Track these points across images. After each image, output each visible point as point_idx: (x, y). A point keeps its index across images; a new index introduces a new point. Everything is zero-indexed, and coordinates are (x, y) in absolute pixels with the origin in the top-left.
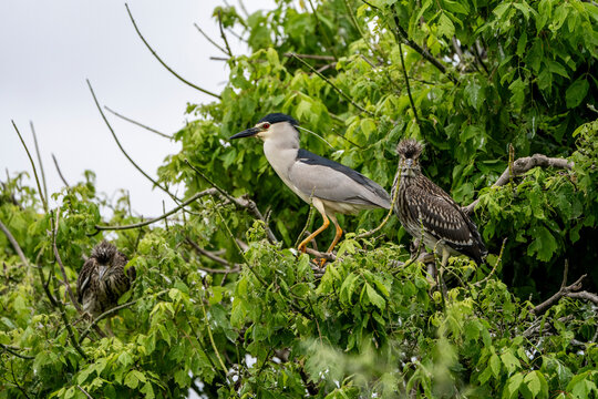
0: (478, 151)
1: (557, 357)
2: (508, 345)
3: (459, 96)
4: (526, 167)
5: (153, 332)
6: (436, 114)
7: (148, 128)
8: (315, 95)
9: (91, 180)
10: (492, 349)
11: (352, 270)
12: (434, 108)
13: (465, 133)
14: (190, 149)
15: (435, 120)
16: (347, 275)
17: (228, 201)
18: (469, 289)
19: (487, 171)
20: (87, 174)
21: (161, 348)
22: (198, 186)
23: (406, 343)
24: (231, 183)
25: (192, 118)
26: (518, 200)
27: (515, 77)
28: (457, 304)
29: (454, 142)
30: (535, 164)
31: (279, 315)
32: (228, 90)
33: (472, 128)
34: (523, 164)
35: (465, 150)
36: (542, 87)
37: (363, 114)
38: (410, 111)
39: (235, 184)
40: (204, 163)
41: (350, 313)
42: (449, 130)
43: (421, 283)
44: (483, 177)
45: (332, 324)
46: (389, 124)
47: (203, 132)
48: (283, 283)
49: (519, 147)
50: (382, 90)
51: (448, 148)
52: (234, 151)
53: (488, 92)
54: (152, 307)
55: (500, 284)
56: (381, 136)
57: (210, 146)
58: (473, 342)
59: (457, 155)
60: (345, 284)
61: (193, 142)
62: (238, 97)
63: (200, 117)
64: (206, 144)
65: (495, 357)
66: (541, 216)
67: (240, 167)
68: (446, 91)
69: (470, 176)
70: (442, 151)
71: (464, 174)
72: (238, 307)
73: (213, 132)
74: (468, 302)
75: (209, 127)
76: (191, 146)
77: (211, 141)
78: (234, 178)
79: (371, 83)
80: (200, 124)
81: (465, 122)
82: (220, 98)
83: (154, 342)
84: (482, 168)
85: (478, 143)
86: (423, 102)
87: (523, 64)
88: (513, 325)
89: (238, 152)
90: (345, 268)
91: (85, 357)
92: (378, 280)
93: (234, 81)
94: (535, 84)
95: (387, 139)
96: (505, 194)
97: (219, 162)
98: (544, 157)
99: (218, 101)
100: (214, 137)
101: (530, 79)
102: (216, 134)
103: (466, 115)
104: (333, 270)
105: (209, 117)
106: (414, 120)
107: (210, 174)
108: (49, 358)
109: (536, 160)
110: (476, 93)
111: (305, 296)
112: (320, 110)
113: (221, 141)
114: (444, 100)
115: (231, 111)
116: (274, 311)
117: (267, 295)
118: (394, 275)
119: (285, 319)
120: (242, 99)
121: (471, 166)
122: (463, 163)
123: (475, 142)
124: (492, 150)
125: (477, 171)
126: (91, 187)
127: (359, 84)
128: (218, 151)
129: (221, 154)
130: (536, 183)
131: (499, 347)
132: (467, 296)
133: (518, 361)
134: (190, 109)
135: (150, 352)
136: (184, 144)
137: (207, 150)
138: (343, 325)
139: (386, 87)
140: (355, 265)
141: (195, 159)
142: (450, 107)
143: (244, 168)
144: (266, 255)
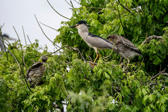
0: (139, 35)
1: (157, 91)
2: (144, 88)
3: (134, 19)
4: (151, 39)
5: (50, 85)
6: (128, 24)
7: (51, 28)
8: (96, 19)
9: (37, 42)
10: (140, 89)
11: (101, 68)
12: (127, 23)
13: (136, 30)
14: (62, 34)
15: (127, 26)
16: (100, 69)
17: (71, 49)
18: (133, 73)
19: (141, 40)
20: (36, 40)
21: (52, 89)
22: (64, 44)
23: (117, 87)
24: (73, 43)
25: (62, 25)
26: (148, 48)
27: (149, 14)
28: (130, 77)
29: (133, 32)
30: (153, 38)
31: (81, 80)
32: (72, 18)
33: (138, 28)
34: (150, 38)
35: (136, 34)
36: (157, 17)
37: (108, 24)
38: (120, 24)
39: (74, 43)
40: (66, 38)
41: (101, 79)
42: (131, 29)
43: (120, 71)
44: (140, 42)
45: (96, 82)
46: (115, 27)
47: (65, 29)
48: (82, 71)
49: (151, 34)
50: (114, 18)
51: (131, 34)
52: (74, 35)
53: (142, 18)
54: (50, 78)
55: (142, 71)
56: (113, 30)
57: (67, 33)
58: (134, 87)
59: (134, 36)
60: (99, 71)
61: (63, 32)
62: (75, 20)
63: (65, 25)
64: (66, 33)
65: (140, 91)
66: (155, 52)
67: (75, 39)
68: (131, 18)
69: (137, 42)
70: (129, 35)
71: (135, 41)
72: (70, 77)
73: (68, 29)
74: (133, 76)
75: (67, 28)
76: (62, 33)
77: (67, 32)
78: (74, 42)
79: (111, 16)
80: (65, 27)
81: (136, 27)
82: (70, 20)
83: (50, 88)
84: (140, 39)
85: (139, 32)
86: (124, 21)
87: (151, 11)
88: (145, 82)
89: (75, 35)
90: (99, 67)
91: (31, 91)
92: (108, 70)
93: (74, 15)
94: (155, 16)
95: (114, 31)
96: (145, 46)
97: (70, 38)
98: (156, 36)
99: (70, 21)
100: (68, 31)
101: (154, 15)
102: (69, 30)
103: (136, 25)
104: (96, 68)
105: (67, 25)
106: (122, 26)
107: (67, 41)
108: (22, 92)
109: (153, 37)
110: (139, 18)
111: (88, 75)
112: (97, 23)
113: (71, 32)
114: (130, 20)
115: (73, 24)
116: (80, 79)
117: (78, 74)
118: (113, 69)
119: (83, 81)
120: (76, 20)
121: (137, 39)
122: (135, 38)
123: (138, 32)
124: (143, 34)
125: (139, 40)
126: (37, 44)
127: (107, 16)
128: (69, 34)
129: (70, 35)
130: (153, 43)
131: (142, 88)
132: (133, 74)
133: (147, 92)
134: (62, 23)
135: (49, 90)
136: (60, 32)
137: (66, 34)
138: (99, 82)
139: (115, 17)
140: (102, 66)
141: (63, 37)
142: (132, 22)
143: (76, 39)
144: (77, 63)
